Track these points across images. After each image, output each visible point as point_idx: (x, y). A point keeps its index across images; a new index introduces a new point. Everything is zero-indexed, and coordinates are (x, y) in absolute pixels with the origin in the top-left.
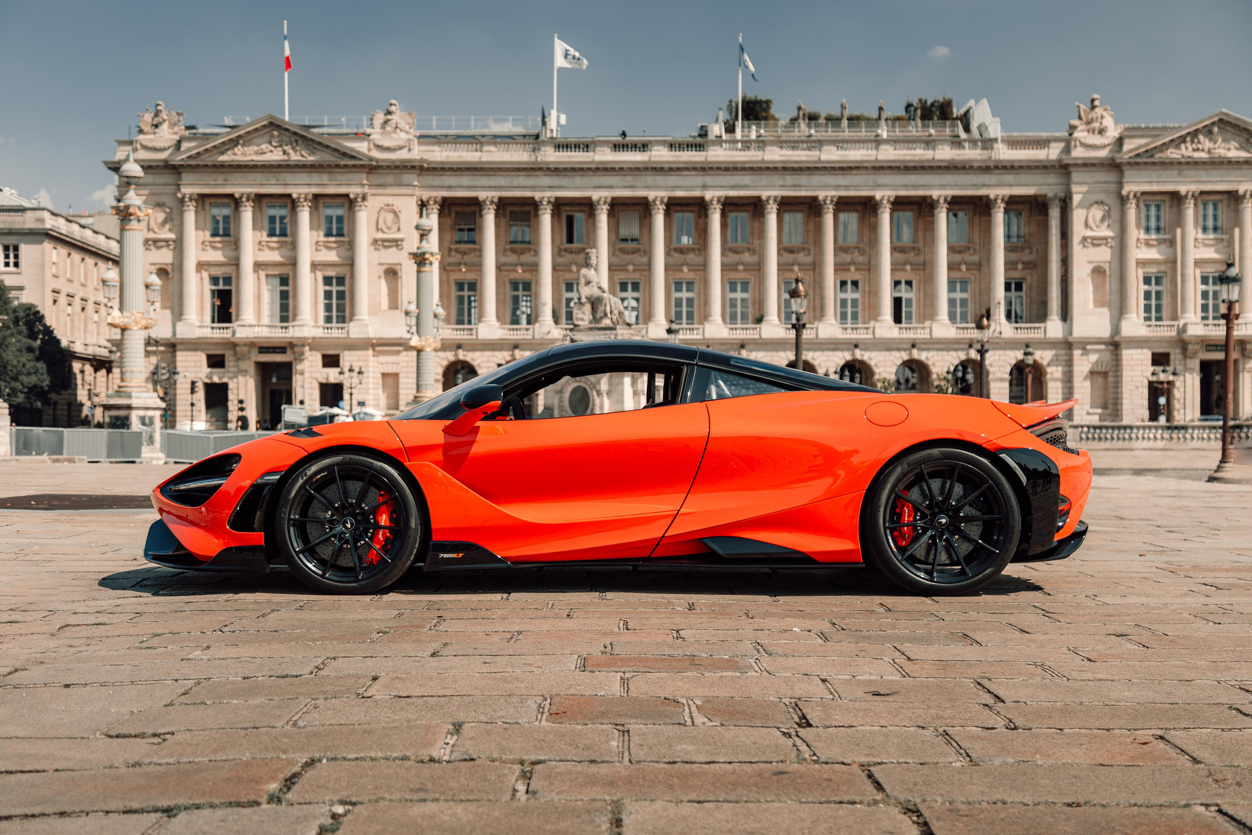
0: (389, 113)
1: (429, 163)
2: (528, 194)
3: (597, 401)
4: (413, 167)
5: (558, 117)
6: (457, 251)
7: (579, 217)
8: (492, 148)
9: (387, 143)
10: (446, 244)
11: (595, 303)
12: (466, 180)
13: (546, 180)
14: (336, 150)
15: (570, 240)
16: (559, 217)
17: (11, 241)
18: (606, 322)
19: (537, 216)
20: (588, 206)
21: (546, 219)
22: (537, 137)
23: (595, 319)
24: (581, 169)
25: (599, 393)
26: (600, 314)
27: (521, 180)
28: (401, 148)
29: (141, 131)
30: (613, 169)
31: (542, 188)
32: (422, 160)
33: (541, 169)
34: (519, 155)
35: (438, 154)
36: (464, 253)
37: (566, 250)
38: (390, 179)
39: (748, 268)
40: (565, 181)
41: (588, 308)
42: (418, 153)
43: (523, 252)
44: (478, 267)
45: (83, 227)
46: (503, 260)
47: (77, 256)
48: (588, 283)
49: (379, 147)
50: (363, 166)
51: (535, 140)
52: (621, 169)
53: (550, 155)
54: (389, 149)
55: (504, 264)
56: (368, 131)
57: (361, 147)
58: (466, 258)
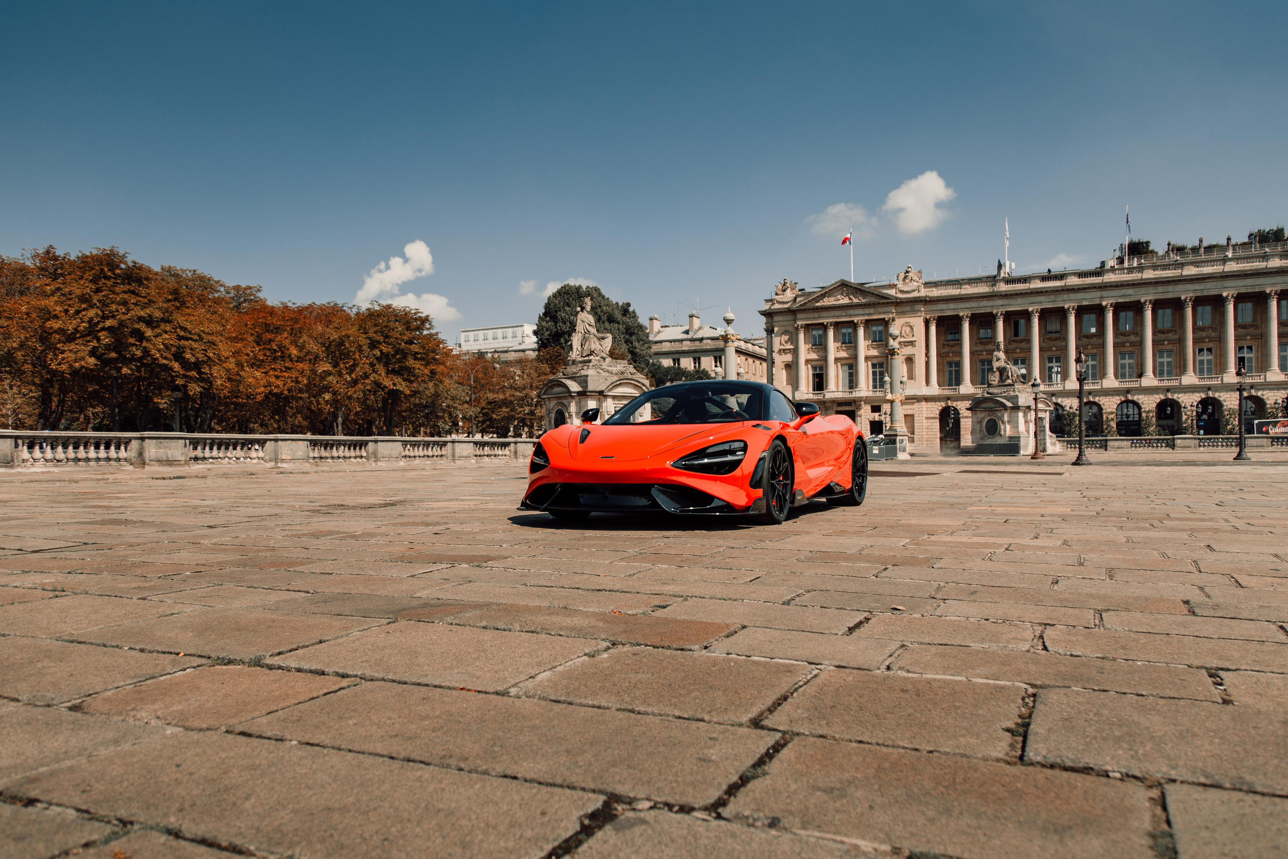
0: (907, 272)
1: (930, 297)
2: (988, 310)
3: (1002, 427)
4: (921, 301)
5: (1010, 265)
6: (948, 345)
7: (1022, 322)
8: (967, 286)
9: (906, 289)
10: (942, 342)
11: (1002, 371)
12: (952, 306)
13: (1000, 302)
14: (877, 295)
15: (1016, 334)
16: (1009, 323)
17: (696, 355)
18: (1009, 381)
19: (995, 322)
20: (1027, 315)
21: (1000, 324)
22: (995, 277)
23: (1002, 379)
24: (1022, 294)
25: (1003, 422)
26: (1004, 378)
27: (985, 303)
28: (914, 291)
29: (777, 294)
30: (1042, 292)
31: (997, 307)
32: (926, 296)
33: (996, 296)
34: (983, 289)
35: (935, 293)
36: (952, 346)
37: (1013, 341)
38: (908, 308)
39: (1132, 344)
40: (1012, 301)
41: (997, 374)
42: (924, 292)
43: (987, 344)
44: (960, 354)
45: (753, 345)
46: (975, 349)
47: (750, 360)
48: (998, 360)
49: (902, 292)
50: (892, 303)
51: (993, 280)
52: (1047, 292)
53: (1003, 287)
54: (907, 292)
55: (976, 351)
56: (896, 282)
57: (892, 292)
58: (953, 349)
